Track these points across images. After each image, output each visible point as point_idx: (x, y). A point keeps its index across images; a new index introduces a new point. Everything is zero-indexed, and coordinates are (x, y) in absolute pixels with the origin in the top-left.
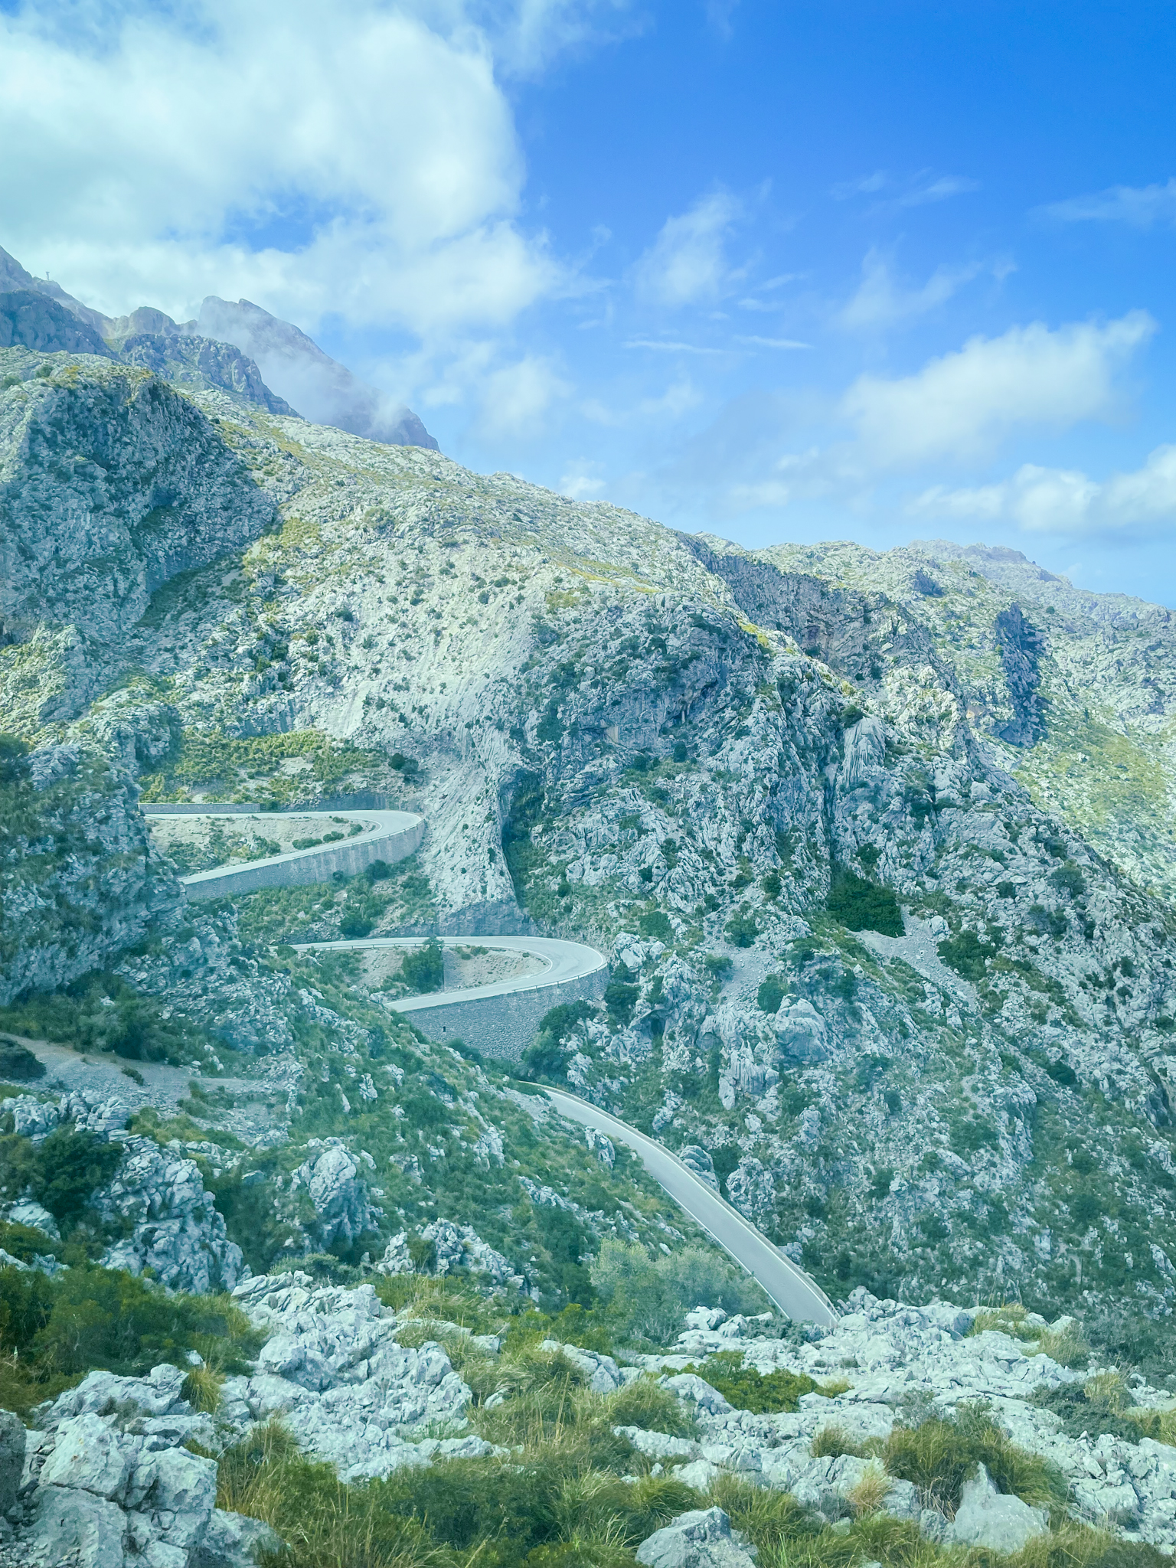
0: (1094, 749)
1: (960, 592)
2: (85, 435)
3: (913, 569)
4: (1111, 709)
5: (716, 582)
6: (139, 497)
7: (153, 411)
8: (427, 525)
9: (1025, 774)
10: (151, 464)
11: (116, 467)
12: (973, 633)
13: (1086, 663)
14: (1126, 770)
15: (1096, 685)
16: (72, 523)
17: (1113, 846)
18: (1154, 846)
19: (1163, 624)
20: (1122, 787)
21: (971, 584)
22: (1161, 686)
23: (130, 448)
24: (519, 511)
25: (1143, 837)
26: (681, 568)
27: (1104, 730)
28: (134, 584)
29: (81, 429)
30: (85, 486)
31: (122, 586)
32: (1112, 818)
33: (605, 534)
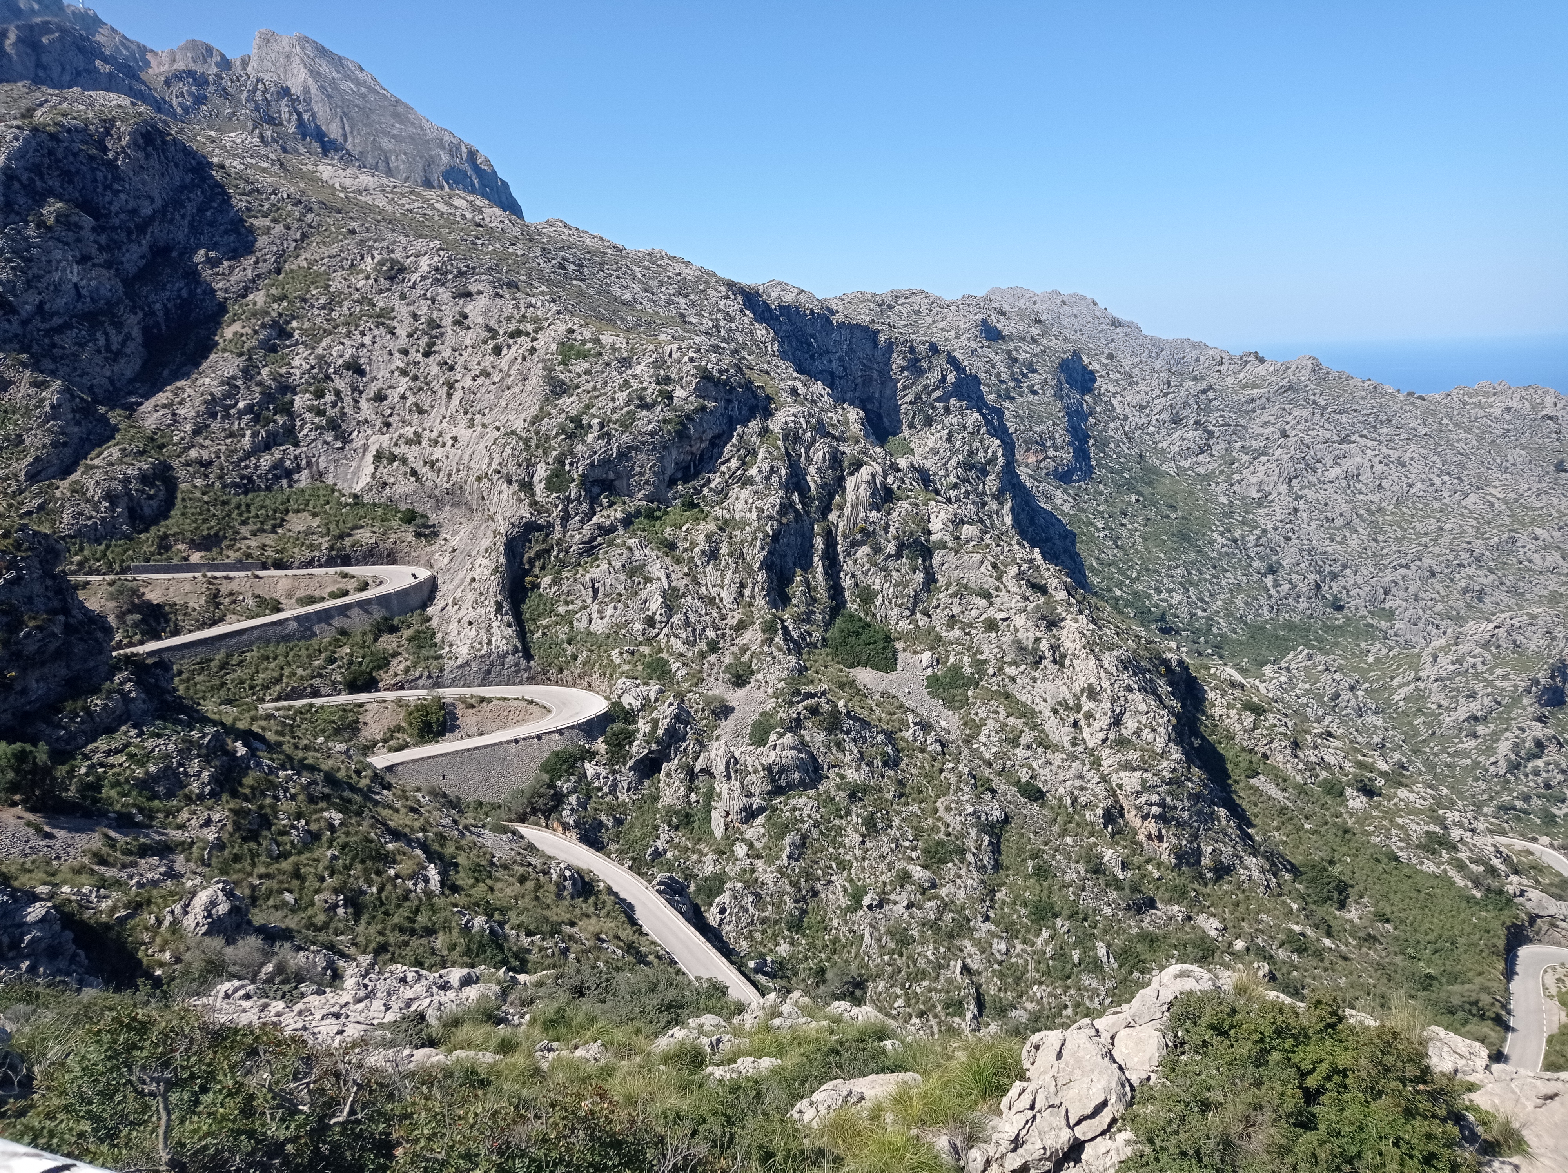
0: (1147, 490)
1: (1024, 339)
2: (70, 182)
3: (979, 317)
4: (1163, 450)
5: (764, 332)
6: (134, 247)
7: (147, 157)
8: (439, 274)
9: (1083, 516)
10: (147, 211)
11: (108, 216)
12: (1036, 380)
13: (1142, 407)
14: (1174, 508)
15: (1151, 429)
16: (56, 276)
17: (1161, 582)
18: (1200, 581)
19: (1217, 368)
20: (1171, 525)
21: (1035, 330)
22: (1210, 428)
23: (123, 196)
24: (565, 259)
25: (1190, 573)
26: (730, 318)
27: (1154, 471)
28: (128, 338)
29: (67, 176)
30: (70, 237)
31: (116, 340)
32: (1162, 555)
33: (653, 284)
